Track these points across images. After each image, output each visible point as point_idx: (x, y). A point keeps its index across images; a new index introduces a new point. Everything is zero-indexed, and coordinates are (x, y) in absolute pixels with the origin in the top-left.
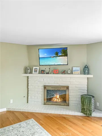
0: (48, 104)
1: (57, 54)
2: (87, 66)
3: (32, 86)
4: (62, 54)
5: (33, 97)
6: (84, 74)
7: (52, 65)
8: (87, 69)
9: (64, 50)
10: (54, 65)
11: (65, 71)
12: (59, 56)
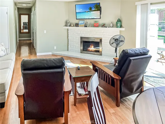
0: (84, 53)
1: (91, 9)
2: (120, 20)
3: (71, 37)
4: (95, 9)
5: (72, 46)
6: (117, 28)
7: (87, 19)
8: (119, 22)
9: (97, 5)
10: (88, 19)
11: (105, 24)
12: (93, 11)
